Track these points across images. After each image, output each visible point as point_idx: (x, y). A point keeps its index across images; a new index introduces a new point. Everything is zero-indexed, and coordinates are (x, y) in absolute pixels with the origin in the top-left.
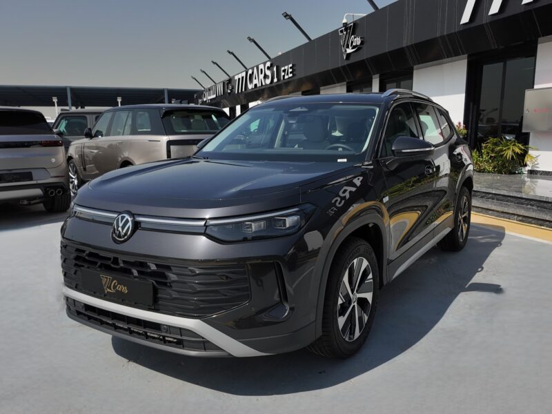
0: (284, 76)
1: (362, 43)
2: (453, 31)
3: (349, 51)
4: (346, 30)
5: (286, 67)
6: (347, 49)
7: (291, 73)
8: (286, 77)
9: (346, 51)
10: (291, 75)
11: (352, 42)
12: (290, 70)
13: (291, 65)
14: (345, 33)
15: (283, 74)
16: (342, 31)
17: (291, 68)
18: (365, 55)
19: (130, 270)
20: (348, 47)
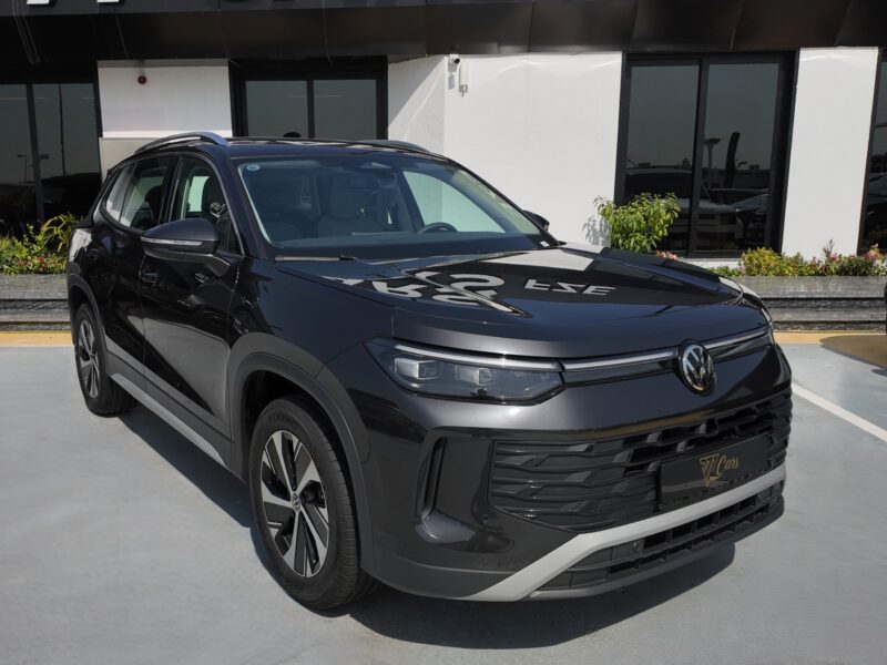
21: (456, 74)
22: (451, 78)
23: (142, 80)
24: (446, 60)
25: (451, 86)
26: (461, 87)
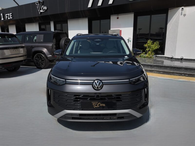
0: (7, 18)
1: (47, 9)
2: (85, 9)
3: (42, 11)
4: (39, 3)
5: (8, 14)
6: (40, 10)
7: (11, 17)
8: (9, 18)
9: (40, 11)
10: (12, 18)
11: (43, 8)
12: (11, 16)
13: (11, 14)
14: (39, 4)
15: (7, 17)
16: (37, 3)
17: (11, 15)
18: (49, 13)
19: (105, 98)
20: (41, 9)
21: (183, 12)
22: (182, 13)
23: (118, 18)
24: (181, 8)
25: (181, 14)
26: (184, 15)
